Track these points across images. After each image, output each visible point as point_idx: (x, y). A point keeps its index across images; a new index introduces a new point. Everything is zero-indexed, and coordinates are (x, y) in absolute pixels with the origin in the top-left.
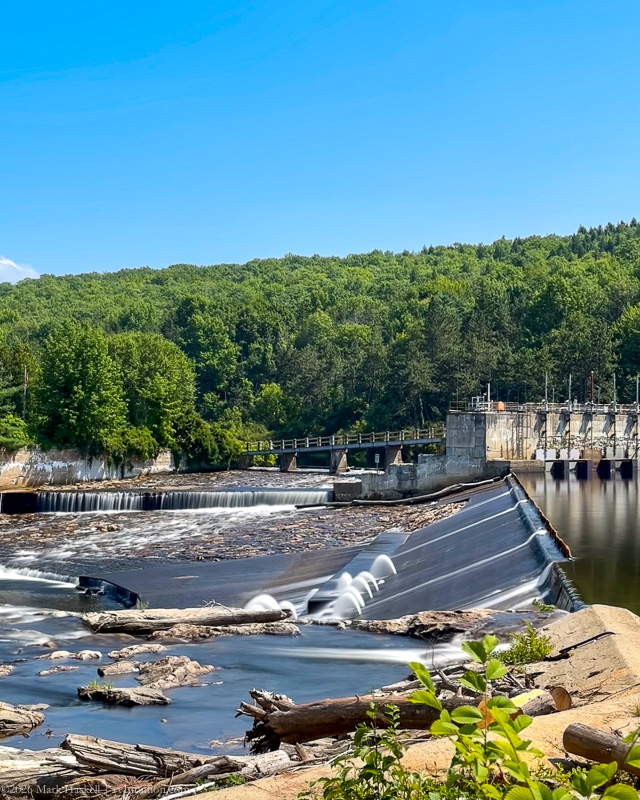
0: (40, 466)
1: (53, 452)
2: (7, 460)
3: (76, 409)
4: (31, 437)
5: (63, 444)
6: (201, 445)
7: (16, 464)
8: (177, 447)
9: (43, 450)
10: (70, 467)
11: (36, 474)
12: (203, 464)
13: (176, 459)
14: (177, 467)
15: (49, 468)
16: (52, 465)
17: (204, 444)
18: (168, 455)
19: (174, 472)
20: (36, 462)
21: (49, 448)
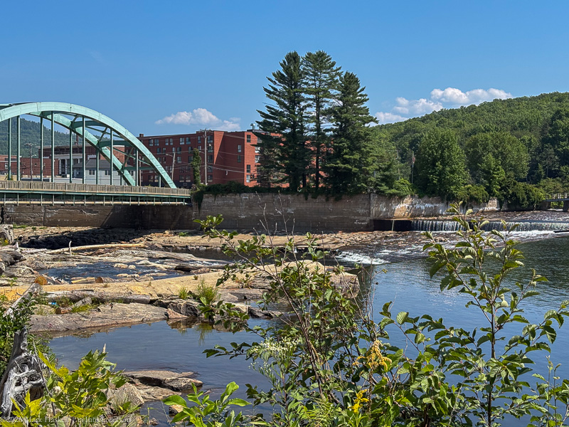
0: (418, 206)
1: (426, 198)
2: (399, 203)
3: (437, 175)
4: (413, 190)
5: (431, 194)
6: (516, 195)
7: (404, 205)
8: (501, 197)
9: (420, 197)
10: (435, 207)
11: (415, 210)
12: (518, 207)
13: (500, 204)
14: (501, 208)
15: (423, 207)
16: (425, 206)
17: (518, 195)
18: (496, 201)
19: (499, 211)
20: (415, 204)
21: (423, 197)
